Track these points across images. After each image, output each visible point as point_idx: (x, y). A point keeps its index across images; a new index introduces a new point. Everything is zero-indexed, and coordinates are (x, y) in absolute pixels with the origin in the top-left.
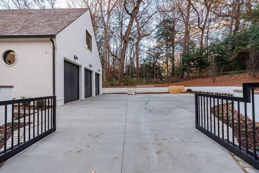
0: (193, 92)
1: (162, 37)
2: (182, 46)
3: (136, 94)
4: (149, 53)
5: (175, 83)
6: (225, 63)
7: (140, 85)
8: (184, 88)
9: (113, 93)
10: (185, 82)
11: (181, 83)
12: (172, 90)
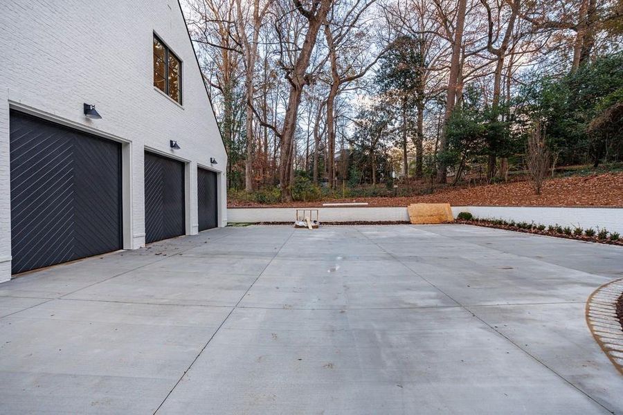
0: (477, 220)
1: (392, 82)
2: (442, 104)
3: (317, 227)
4: (361, 122)
5: (426, 197)
6: (564, 143)
7: (333, 202)
8: (450, 211)
9: (258, 223)
10: (453, 193)
11: (440, 195)
12: (417, 216)
